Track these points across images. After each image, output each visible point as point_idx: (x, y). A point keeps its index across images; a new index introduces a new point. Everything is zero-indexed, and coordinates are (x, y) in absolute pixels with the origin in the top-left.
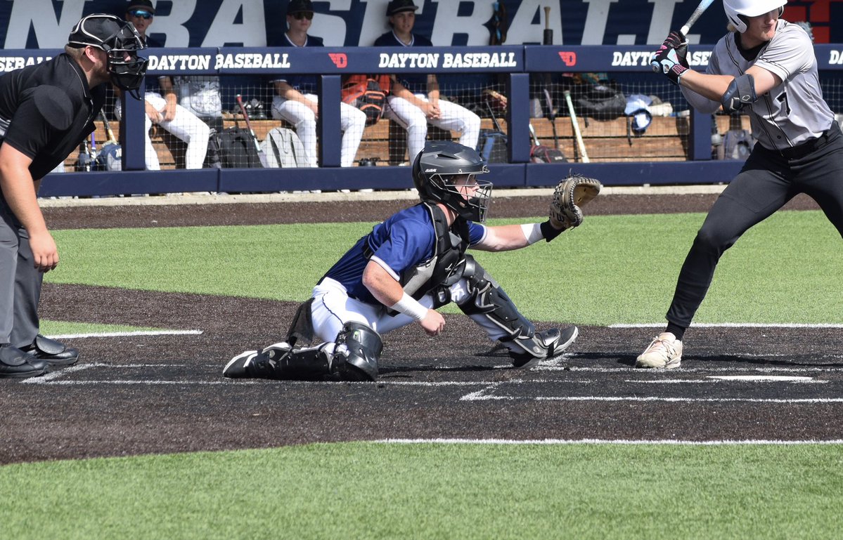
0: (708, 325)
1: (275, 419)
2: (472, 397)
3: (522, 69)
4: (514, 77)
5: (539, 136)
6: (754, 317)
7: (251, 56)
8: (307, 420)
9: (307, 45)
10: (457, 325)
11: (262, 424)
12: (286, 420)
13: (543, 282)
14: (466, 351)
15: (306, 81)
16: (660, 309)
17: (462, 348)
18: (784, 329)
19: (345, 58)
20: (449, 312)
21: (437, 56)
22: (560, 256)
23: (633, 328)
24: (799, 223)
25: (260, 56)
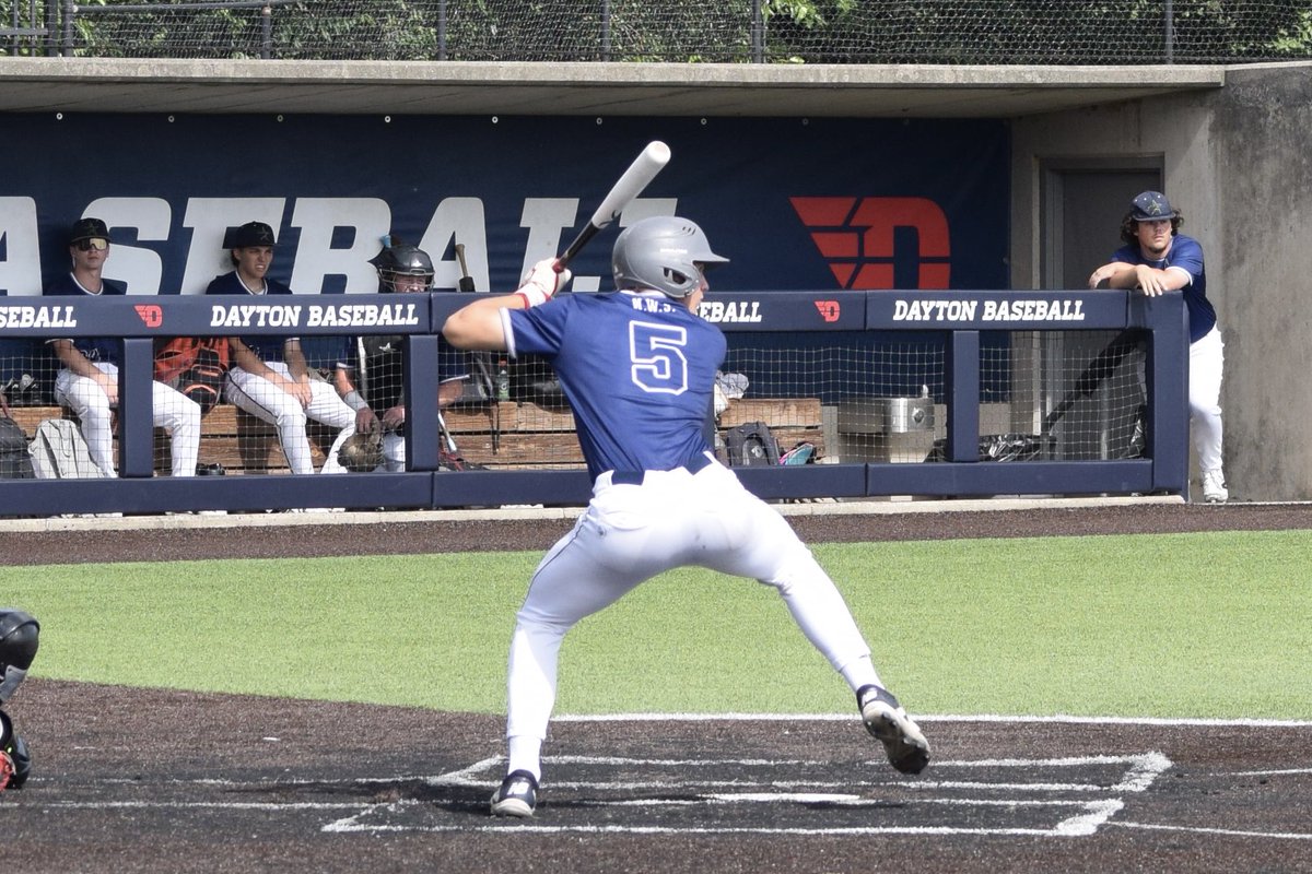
0: (701, 717)
1: (40, 860)
2: (340, 826)
3: (427, 328)
4: (415, 340)
5: (453, 430)
6: (772, 704)
7: (17, 310)
8: (88, 861)
9: (104, 293)
10: (321, 717)
11: (21, 867)
12: (58, 861)
13: (455, 652)
14: (333, 757)
15: (102, 346)
16: (630, 693)
17: (327, 753)
18: (817, 723)
19: (159, 312)
20: (309, 698)
21: (298, 309)
22: (481, 613)
23: (589, 722)
24: (847, 561)
25: (32, 310)
